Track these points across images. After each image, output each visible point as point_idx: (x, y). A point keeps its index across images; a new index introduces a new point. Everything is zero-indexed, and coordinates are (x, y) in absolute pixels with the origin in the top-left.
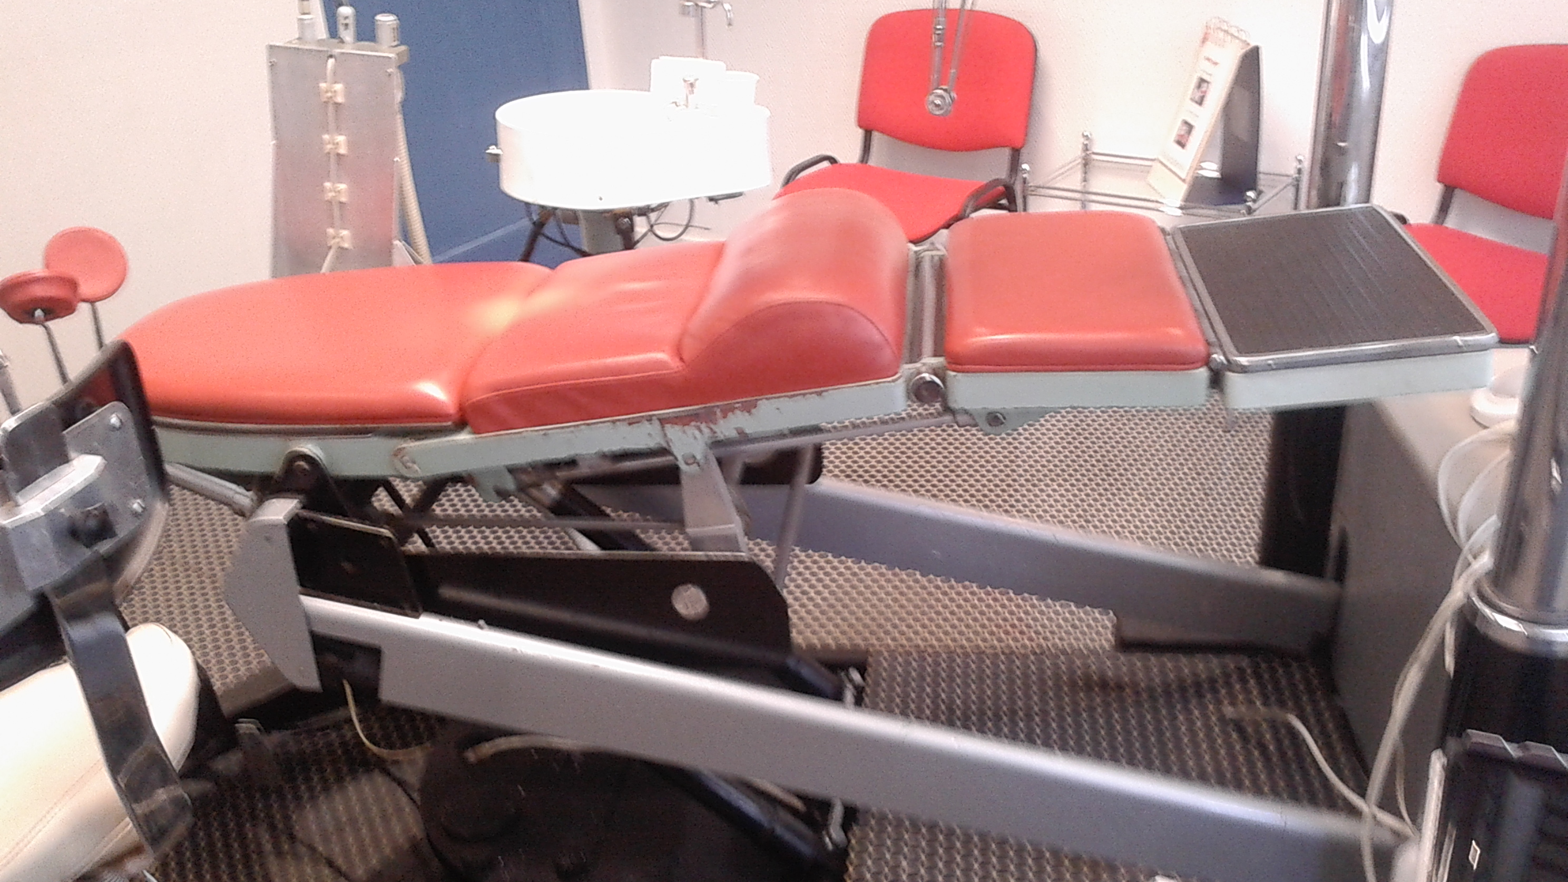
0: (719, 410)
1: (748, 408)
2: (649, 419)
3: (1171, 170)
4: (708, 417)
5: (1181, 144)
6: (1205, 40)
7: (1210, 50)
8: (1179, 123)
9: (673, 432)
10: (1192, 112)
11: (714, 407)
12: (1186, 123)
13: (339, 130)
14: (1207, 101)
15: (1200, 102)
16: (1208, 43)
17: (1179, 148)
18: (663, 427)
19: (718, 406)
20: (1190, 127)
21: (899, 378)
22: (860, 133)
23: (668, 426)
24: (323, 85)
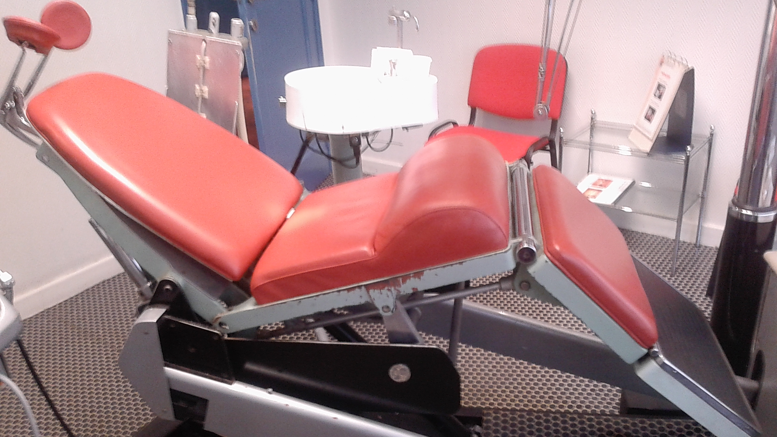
0: (401, 279)
1: (418, 275)
2: (360, 287)
3: (642, 134)
4: (394, 282)
5: (648, 119)
6: (661, 63)
7: (665, 68)
8: (647, 108)
9: (374, 293)
10: (653, 102)
11: (398, 277)
12: (650, 108)
13: (204, 84)
14: (663, 97)
15: (660, 97)
16: (663, 64)
17: (646, 122)
18: (368, 292)
19: (400, 277)
20: (653, 111)
21: (509, 250)
22: (469, 109)
23: (371, 291)
24: (198, 57)
